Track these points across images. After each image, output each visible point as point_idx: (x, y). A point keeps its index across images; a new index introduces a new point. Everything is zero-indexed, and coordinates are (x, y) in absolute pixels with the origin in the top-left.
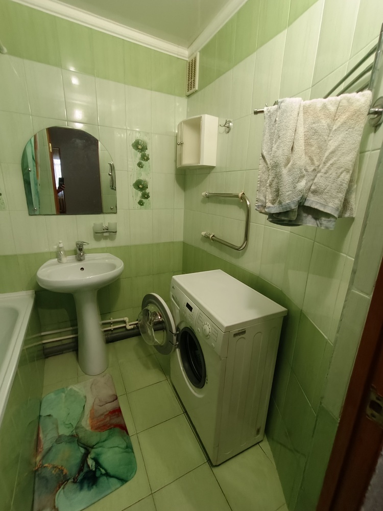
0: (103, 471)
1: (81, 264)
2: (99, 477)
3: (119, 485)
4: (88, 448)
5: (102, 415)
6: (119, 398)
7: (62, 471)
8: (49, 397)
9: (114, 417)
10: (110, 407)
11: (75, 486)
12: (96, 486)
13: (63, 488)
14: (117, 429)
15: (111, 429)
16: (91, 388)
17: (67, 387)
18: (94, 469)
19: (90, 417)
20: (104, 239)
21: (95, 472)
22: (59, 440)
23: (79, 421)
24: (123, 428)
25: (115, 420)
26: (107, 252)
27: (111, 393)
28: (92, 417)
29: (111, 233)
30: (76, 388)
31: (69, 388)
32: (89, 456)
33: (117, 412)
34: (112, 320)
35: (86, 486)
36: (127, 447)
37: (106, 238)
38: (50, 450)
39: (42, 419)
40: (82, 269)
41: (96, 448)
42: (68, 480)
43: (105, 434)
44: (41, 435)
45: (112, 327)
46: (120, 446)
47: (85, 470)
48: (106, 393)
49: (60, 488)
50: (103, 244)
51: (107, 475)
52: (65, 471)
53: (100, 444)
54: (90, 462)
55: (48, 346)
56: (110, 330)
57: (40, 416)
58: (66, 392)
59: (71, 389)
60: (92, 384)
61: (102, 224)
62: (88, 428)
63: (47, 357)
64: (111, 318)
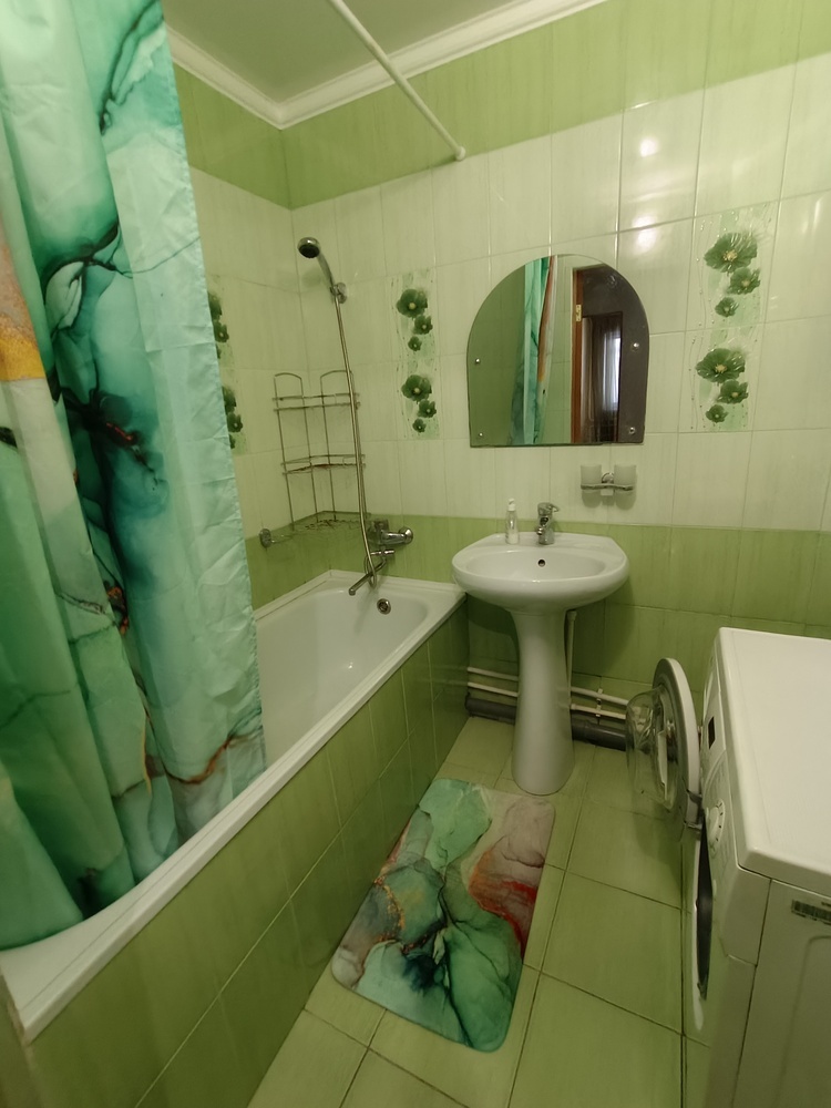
0: (447, 983)
1: (542, 552)
2: (437, 984)
3: (456, 1038)
4: (448, 917)
5: (499, 876)
6: (547, 869)
7: (399, 917)
8: (442, 784)
9: (515, 897)
10: (520, 872)
11: (401, 960)
12: (425, 994)
13: (386, 946)
14: (508, 929)
15: (499, 917)
16: (508, 811)
17: (474, 785)
18: (437, 962)
19: (479, 864)
20: (604, 504)
21: (436, 967)
22: (420, 863)
23: (459, 858)
24: (521, 937)
25: (515, 908)
26: (608, 536)
27: (536, 845)
28: (482, 868)
29: (618, 491)
30: (485, 794)
31: (474, 789)
32: (443, 932)
33: (529, 893)
34: (600, 695)
35: (412, 976)
36: (507, 980)
37: (608, 501)
38: (401, 869)
39: (418, 812)
40: (541, 562)
41: (458, 927)
42: (398, 940)
43: (484, 917)
44: (404, 837)
45: (599, 711)
46: (495, 964)
47: (426, 949)
48: (527, 840)
49: (383, 940)
50: (602, 514)
51: (449, 992)
52: (402, 922)
53: (467, 928)
54: (439, 944)
55: (475, 695)
56: (593, 715)
57: (418, 806)
58: (468, 792)
59: (477, 792)
60: (513, 806)
61: (600, 467)
62: (466, 882)
63: (473, 715)
64: (600, 691)
